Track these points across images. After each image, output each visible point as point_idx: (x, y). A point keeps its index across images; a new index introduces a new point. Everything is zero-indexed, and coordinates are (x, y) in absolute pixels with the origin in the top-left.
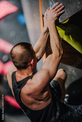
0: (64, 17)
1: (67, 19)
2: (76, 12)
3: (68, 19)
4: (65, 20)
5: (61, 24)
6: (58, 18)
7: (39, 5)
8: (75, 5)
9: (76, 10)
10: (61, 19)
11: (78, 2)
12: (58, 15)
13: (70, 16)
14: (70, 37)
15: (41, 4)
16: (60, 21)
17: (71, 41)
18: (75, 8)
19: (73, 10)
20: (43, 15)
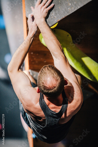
0: (52, 20)
1: (55, 24)
2: (66, 15)
3: (57, 23)
4: (53, 24)
7: (22, 5)
8: (65, 7)
9: (66, 12)
11: (69, 3)
13: (59, 19)
15: (24, 3)
18: (65, 11)
19: (62, 12)
20: (27, 17)
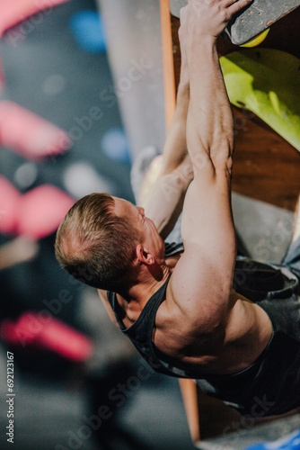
0: (251, 22)
3: (265, 30)
4: (254, 33)
5: (237, 48)
6: (229, 27)
10: (240, 29)
12: (229, 16)
13: (274, 19)
14: (269, 98)
16: (236, 37)
17: (275, 113)
20: (175, 14)
